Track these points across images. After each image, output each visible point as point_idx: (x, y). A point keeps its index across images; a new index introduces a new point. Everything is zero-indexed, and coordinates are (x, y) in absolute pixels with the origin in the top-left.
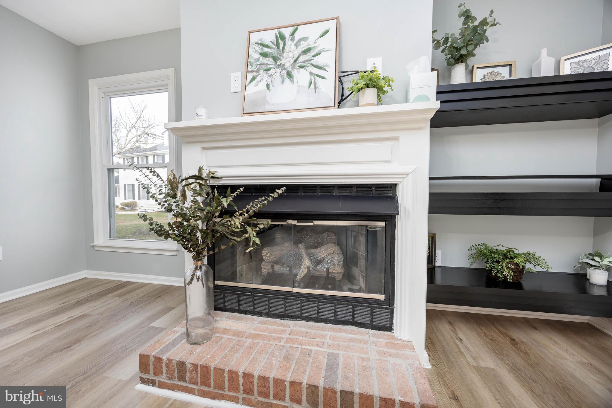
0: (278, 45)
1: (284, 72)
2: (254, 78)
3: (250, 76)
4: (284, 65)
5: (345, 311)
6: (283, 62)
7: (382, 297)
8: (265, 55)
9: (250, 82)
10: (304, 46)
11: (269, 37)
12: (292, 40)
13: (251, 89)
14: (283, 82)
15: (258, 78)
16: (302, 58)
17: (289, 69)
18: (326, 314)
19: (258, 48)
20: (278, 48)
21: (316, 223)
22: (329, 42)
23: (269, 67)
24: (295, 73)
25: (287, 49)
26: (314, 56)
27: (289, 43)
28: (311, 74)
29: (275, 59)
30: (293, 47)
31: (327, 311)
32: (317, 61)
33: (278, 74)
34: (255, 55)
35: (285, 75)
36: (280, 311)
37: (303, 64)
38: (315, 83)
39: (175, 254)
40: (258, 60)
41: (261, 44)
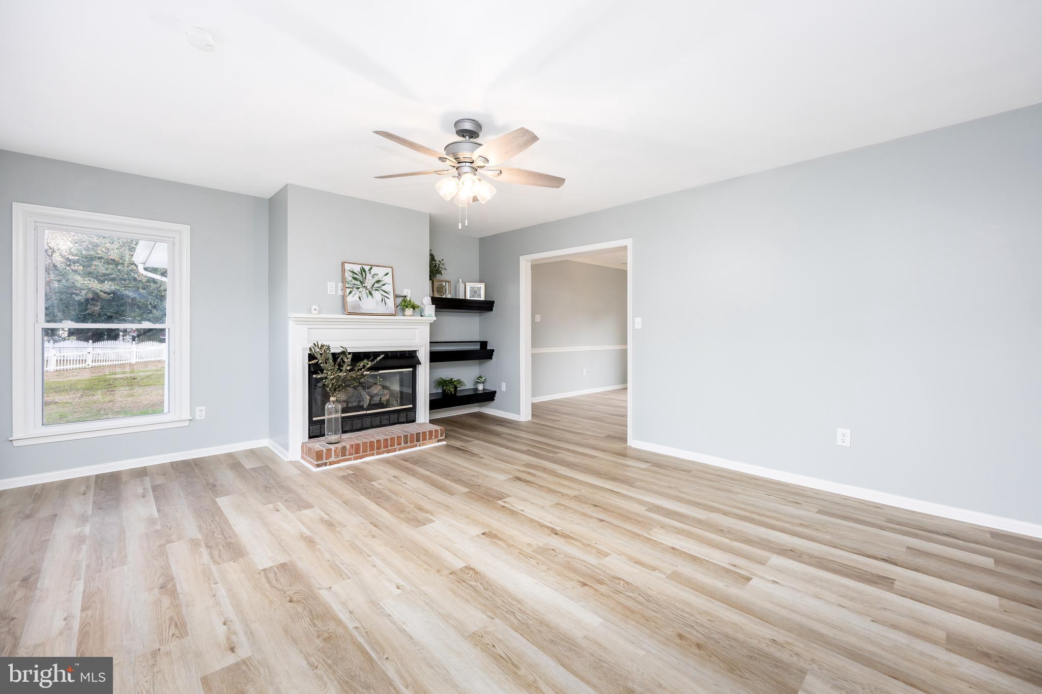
0: (362, 274)
1: (367, 291)
2: (350, 292)
3: (348, 291)
4: (367, 287)
5: (394, 417)
6: (366, 285)
7: (411, 406)
8: (355, 279)
9: (349, 294)
10: (376, 278)
11: (357, 269)
12: (370, 273)
13: (350, 299)
14: (368, 297)
15: (353, 293)
16: (376, 285)
17: (370, 290)
18: (385, 422)
19: (351, 274)
20: (363, 276)
21: (381, 372)
22: (388, 279)
23: (358, 286)
24: (373, 292)
25: (367, 278)
26: (382, 285)
27: (368, 275)
28: (382, 295)
29: (362, 283)
30: (371, 278)
31: (385, 420)
32: (384, 288)
33: (364, 292)
34: (349, 277)
35: (368, 293)
37: (377, 288)
38: (385, 301)
40: (352, 281)
41: (353, 272)
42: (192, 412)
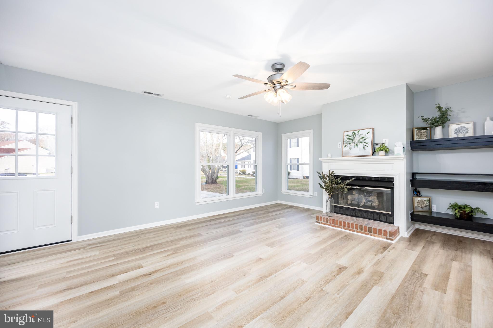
0: (353, 136)
1: (355, 144)
2: (345, 146)
3: (344, 145)
4: (355, 142)
5: (376, 216)
6: (355, 141)
7: (390, 213)
8: (349, 139)
9: (344, 147)
10: (362, 136)
11: (350, 133)
12: (358, 134)
13: (345, 149)
14: (355, 147)
15: (347, 146)
16: (361, 140)
17: (357, 143)
18: (370, 217)
19: (347, 137)
20: (353, 137)
21: (366, 188)
22: (370, 135)
23: (350, 142)
24: (358, 145)
25: (356, 137)
26: (365, 140)
27: (357, 135)
28: (364, 145)
29: (352, 140)
30: (358, 137)
31: (370, 216)
32: (366, 141)
33: (353, 145)
34: (346, 138)
35: (355, 145)
36: (354, 214)
37: (361, 142)
38: (365, 148)
39: (312, 197)
40: (347, 140)
41: (348, 136)
42: (314, 193)
